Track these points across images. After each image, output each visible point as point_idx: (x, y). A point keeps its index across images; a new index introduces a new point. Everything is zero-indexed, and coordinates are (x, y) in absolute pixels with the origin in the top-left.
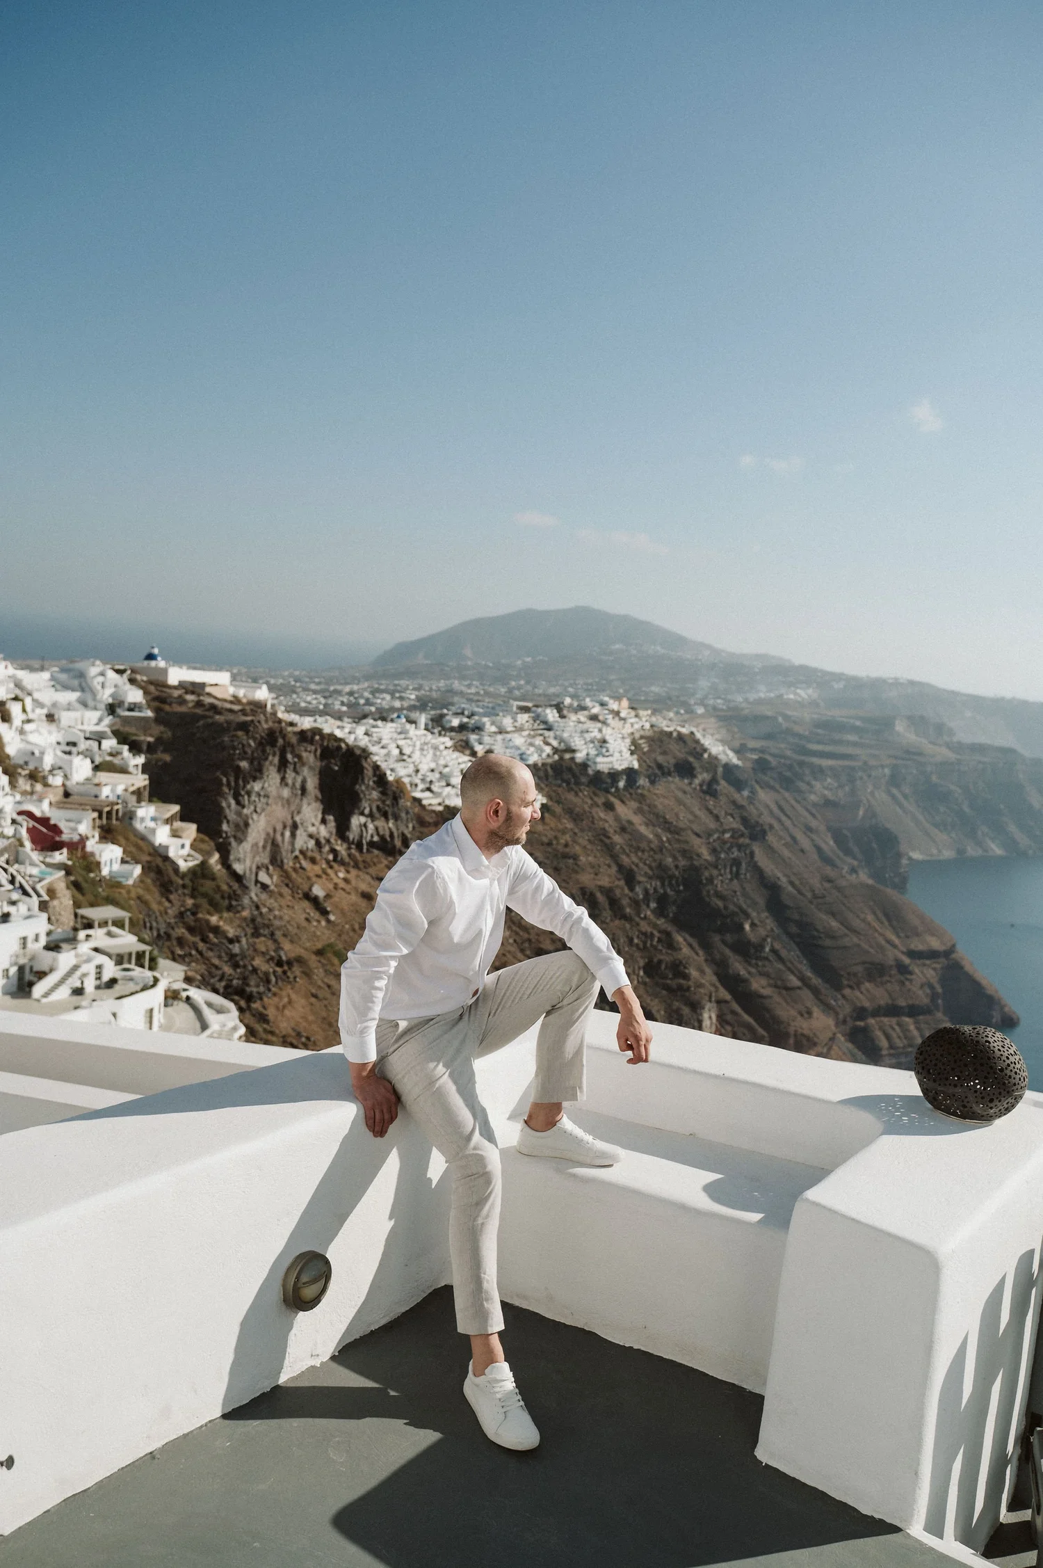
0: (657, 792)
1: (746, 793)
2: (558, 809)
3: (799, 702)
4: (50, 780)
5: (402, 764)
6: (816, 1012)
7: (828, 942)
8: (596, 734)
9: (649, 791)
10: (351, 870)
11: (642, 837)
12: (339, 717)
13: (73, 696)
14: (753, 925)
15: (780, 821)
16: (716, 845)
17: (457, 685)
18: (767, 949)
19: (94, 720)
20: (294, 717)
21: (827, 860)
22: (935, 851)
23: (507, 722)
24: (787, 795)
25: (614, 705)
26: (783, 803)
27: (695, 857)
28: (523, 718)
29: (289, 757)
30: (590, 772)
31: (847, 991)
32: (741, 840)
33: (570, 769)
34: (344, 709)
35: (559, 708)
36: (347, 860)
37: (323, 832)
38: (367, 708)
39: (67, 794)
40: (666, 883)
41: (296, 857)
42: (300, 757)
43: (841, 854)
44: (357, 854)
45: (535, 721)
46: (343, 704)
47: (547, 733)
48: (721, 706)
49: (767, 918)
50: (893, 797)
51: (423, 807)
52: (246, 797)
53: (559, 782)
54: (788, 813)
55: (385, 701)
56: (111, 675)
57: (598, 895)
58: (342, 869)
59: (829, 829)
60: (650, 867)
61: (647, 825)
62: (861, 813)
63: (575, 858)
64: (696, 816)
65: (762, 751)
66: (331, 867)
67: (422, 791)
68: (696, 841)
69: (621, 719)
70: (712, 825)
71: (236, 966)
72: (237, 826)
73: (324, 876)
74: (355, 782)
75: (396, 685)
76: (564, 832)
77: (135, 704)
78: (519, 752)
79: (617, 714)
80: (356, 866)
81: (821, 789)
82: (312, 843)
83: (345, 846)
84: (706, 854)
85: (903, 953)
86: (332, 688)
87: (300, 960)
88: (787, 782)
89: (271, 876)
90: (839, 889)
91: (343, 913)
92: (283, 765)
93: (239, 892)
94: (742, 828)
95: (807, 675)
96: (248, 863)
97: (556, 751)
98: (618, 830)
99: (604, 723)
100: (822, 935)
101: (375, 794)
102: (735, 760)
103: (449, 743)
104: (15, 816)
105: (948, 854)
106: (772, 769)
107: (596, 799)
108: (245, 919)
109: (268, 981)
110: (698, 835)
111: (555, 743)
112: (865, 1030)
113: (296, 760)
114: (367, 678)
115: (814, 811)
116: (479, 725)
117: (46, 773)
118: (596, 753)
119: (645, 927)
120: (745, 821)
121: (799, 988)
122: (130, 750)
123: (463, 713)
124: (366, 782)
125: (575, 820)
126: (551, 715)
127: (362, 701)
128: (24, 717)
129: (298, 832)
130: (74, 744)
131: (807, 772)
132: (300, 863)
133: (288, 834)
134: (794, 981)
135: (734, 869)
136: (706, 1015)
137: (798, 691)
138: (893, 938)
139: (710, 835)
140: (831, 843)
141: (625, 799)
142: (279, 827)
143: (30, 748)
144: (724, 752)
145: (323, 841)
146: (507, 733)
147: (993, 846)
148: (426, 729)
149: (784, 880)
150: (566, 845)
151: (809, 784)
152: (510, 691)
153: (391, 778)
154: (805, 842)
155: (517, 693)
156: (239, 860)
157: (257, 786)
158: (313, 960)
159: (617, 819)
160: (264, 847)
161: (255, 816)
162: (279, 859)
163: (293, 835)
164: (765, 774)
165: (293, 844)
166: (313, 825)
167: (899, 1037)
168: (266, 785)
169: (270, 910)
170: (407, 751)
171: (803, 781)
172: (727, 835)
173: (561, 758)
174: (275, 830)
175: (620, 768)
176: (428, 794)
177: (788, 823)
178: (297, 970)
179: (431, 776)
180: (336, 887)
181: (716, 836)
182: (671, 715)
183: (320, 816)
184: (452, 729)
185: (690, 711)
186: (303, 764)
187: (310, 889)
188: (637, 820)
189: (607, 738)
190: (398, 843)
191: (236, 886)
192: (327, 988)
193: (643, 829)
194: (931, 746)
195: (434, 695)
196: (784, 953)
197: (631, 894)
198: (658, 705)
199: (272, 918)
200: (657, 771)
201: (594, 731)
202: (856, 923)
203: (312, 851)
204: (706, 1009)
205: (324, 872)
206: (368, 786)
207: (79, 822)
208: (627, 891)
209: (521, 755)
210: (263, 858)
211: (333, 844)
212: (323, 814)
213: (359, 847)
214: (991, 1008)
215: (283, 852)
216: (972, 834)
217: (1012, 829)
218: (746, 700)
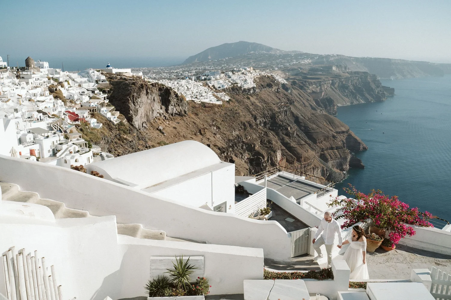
0: (262, 93)
1: (289, 91)
2: (234, 100)
3: (305, 64)
4: (77, 103)
5: (188, 91)
6: (310, 150)
7: (313, 131)
8: (243, 78)
9: (260, 93)
10: (170, 121)
11: (258, 106)
13: (85, 79)
14: (291, 128)
15: (300, 98)
16: (279, 107)
18: (295, 135)
19: (92, 85)
21: (313, 108)
22: (345, 104)
23: (218, 77)
24: (301, 91)
25: (249, 69)
26: (300, 93)
27: (273, 110)
28: (222, 75)
29: (149, 91)
30: (242, 89)
31: (318, 144)
32: (287, 105)
33: (237, 89)
35: (233, 71)
36: (169, 118)
37: (161, 111)
39: (82, 106)
40: (266, 118)
41: (154, 119)
43: (317, 106)
45: (226, 76)
47: (229, 79)
48: (284, 67)
49: (295, 126)
50: (332, 89)
52: (136, 103)
53: (234, 92)
54: (302, 96)
56: (96, 72)
57: (246, 123)
58: (167, 121)
59: (314, 100)
60: (261, 114)
61: (259, 102)
62: (323, 94)
63: (239, 113)
64: (273, 99)
65: (294, 79)
66: (164, 121)
67: (194, 98)
68: (274, 106)
69: (251, 73)
70: (278, 101)
71: (133, 148)
72: (135, 111)
73: (162, 124)
74: (169, 97)
76: (235, 106)
77: (103, 80)
78: (222, 85)
79: (249, 71)
80: (172, 120)
81: (312, 88)
82: (158, 115)
83: (168, 115)
84: (276, 109)
85: (335, 132)
87: (153, 146)
88: (301, 88)
89: (147, 124)
90: (315, 116)
91: (168, 133)
92: (147, 94)
94: (287, 101)
95: (307, 56)
96: (139, 122)
97: (232, 84)
98: (251, 105)
99: (246, 75)
100: (311, 129)
101: (175, 100)
102: (286, 82)
103: (202, 84)
104: (65, 113)
105: (349, 104)
106: (297, 84)
107: (244, 96)
110: (274, 104)
111: (232, 82)
112: (324, 154)
113: (151, 92)
115: (309, 95)
116: (210, 78)
117: (75, 101)
118: (244, 83)
119: (259, 131)
120: (288, 100)
121: (304, 144)
122: (103, 93)
123: (206, 75)
124: (172, 96)
125: (239, 103)
126: (230, 74)
128: (69, 86)
129: (154, 112)
130: (84, 92)
131: (307, 84)
133: (151, 113)
134: (303, 142)
135: (285, 113)
136: (278, 154)
137: (305, 61)
138: (331, 128)
139: (277, 104)
140: (315, 104)
141: (252, 96)
142: (148, 111)
143: (70, 94)
144: (283, 80)
145: (161, 114)
146: (218, 80)
147: (361, 101)
148: (194, 81)
149: (300, 115)
150: (236, 110)
151: (308, 87)
153: (180, 95)
154: (307, 104)
156: (136, 122)
157: (139, 100)
159: (251, 101)
160: (144, 117)
161: (140, 108)
162: (149, 119)
163: (152, 113)
164: (295, 86)
165: (153, 115)
166: (158, 109)
167: (333, 155)
168: (142, 99)
169: (147, 134)
170: (189, 87)
171: (306, 87)
172: (283, 104)
173: (234, 86)
175: (251, 87)
176: (196, 99)
177: (302, 99)
179: (197, 94)
180: (166, 126)
181: (279, 104)
182: (268, 71)
184: (203, 80)
185: (273, 69)
186: (153, 93)
187: (159, 127)
188: (257, 102)
189: (247, 79)
190: (183, 113)
193: (258, 104)
194: (343, 73)
196: (300, 135)
197: (255, 122)
198: (264, 68)
199: (147, 136)
200: (262, 87)
202: (321, 125)
203: (159, 117)
204: (278, 152)
205: (162, 122)
206: (173, 98)
207: (84, 113)
208: (254, 121)
209: (222, 86)
210: (144, 120)
211: (164, 114)
212: (161, 106)
213: (172, 115)
214: (360, 146)
215: (150, 118)
216: (355, 98)
217: (367, 95)
218: (290, 65)
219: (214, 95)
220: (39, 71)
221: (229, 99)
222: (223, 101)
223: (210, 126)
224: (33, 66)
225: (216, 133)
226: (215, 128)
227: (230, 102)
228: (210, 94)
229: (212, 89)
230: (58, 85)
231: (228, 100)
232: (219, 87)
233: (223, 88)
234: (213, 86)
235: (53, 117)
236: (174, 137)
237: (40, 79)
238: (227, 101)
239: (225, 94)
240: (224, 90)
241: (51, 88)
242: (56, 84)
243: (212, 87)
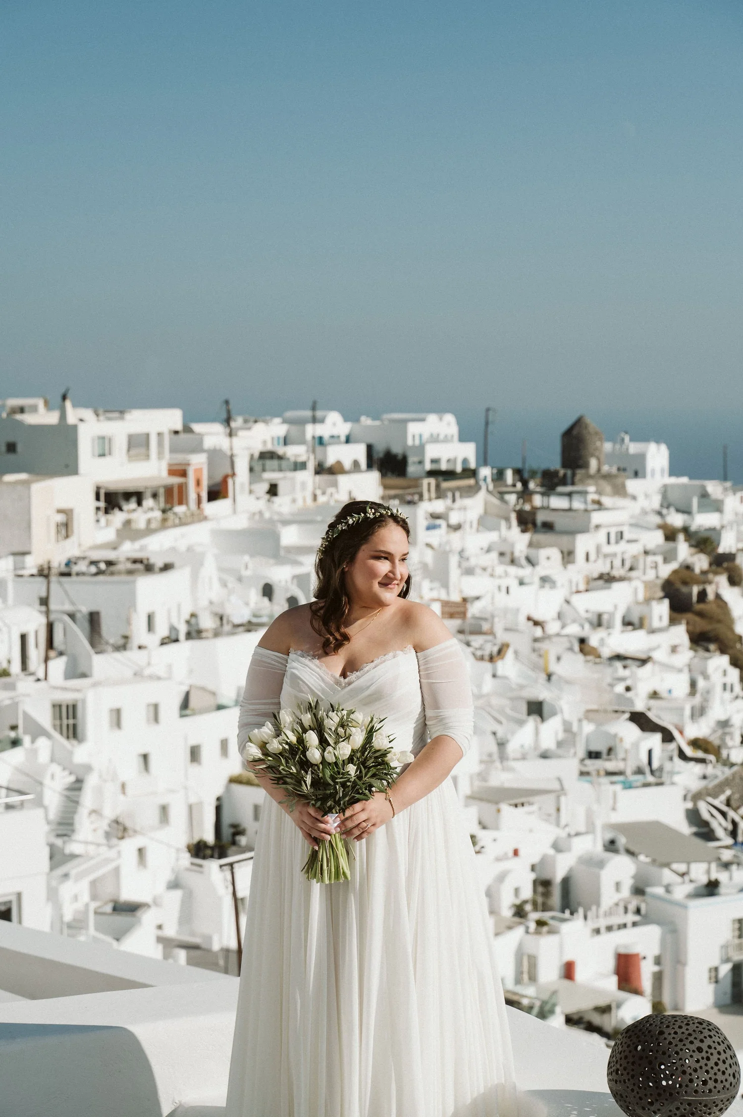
220: (620, 491)
224: (593, 463)
230: (716, 573)
235: (700, 754)
237: (627, 536)
241: (679, 585)
242: (701, 562)
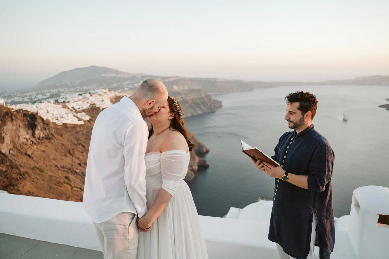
5: (48, 114)
12: (27, 103)
17: (62, 90)
20: (13, 107)
25: (104, 91)
28: (80, 97)
29: (14, 118)
33: (95, 109)
34: (29, 100)
35: (90, 93)
36: (36, 143)
37: (28, 136)
38: (36, 99)
41: (21, 145)
42: (17, 118)
44: (39, 141)
46: (28, 99)
47: (88, 100)
48: (132, 88)
51: (56, 124)
52: (2, 131)
53: (93, 112)
55: (40, 97)
58: (35, 145)
66: (32, 145)
67: (55, 120)
69: (107, 94)
71: (7, 178)
73: (30, 148)
74: (35, 121)
75: (43, 92)
78: (81, 106)
79: (105, 93)
80: (39, 144)
82: (25, 140)
83: (35, 139)
86: (24, 95)
87: (26, 172)
89: (14, 151)
91: (37, 157)
92: (12, 120)
93: (5, 158)
96: (6, 149)
97: (91, 105)
99: (102, 96)
101: (41, 124)
103: (61, 106)
108: (8, 165)
109: (18, 180)
111: (90, 103)
113: (16, 118)
114: (35, 91)
116: (69, 101)
118: (102, 104)
123: (64, 98)
124: (38, 121)
126: (88, 95)
127: (34, 97)
129: (20, 138)
132: (22, 146)
133: (17, 139)
142: (14, 137)
145: (28, 139)
147: (199, 112)
148: (54, 103)
152: (76, 90)
153: (45, 119)
155: (78, 90)
156: (3, 149)
157: (5, 128)
158: (30, 172)
160: (11, 144)
161: (6, 136)
162: (15, 146)
165: (19, 141)
166: (24, 135)
168: (8, 127)
169: (15, 160)
170: (49, 110)
173: (93, 107)
174: (13, 139)
176: (57, 120)
178: (26, 175)
179: (57, 116)
180: (34, 150)
182: (120, 91)
183: (26, 132)
184: (61, 103)
185: (124, 90)
186: (18, 119)
187: (27, 152)
189: (104, 99)
190: (50, 136)
191: (3, 156)
192: (36, 178)
194: (182, 91)
195: (55, 93)
198: (115, 89)
199: (16, 163)
201: (100, 98)
203: (25, 142)
205: (30, 147)
206: (39, 123)
210: (11, 147)
211: (31, 139)
212: (27, 131)
213: (39, 139)
214: (203, 148)
215: (17, 144)
216: (194, 109)
217: (203, 108)
218: (138, 85)
219: (74, 116)
221: (90, 119)
222: (84, 121)
223: (76, 145)
225: (82, 151)
226: (81, 147)
227: (91, 121)
228: (71, 115)
229: (71, 110)
231: (88, 119)
232: (79, 108)
233: (83, 109)
234: (73, 107)
236: (44, 160)
238: (87, 121)
239: (85, 114)
240: (84, 111)
243: (72, 109)
